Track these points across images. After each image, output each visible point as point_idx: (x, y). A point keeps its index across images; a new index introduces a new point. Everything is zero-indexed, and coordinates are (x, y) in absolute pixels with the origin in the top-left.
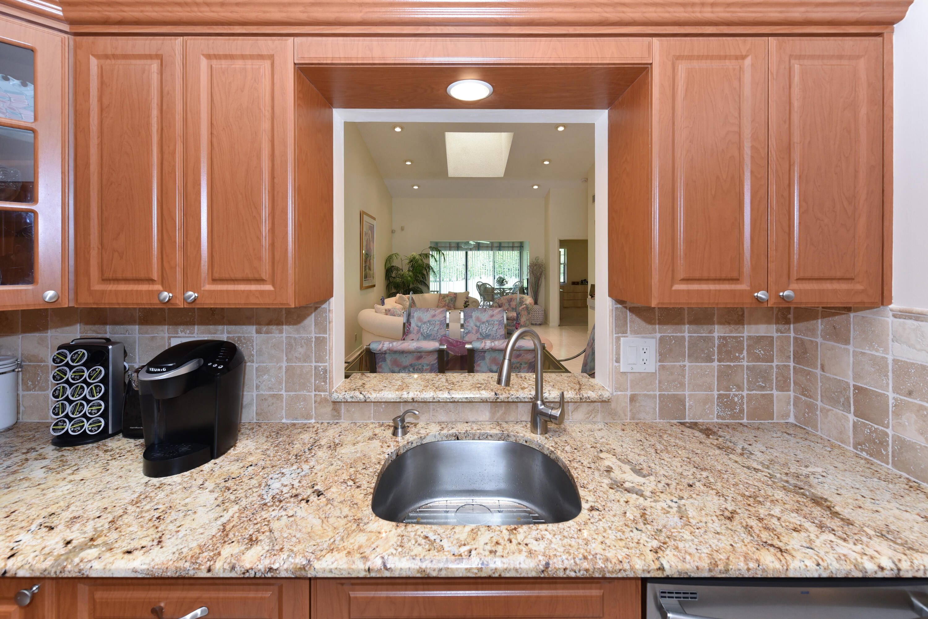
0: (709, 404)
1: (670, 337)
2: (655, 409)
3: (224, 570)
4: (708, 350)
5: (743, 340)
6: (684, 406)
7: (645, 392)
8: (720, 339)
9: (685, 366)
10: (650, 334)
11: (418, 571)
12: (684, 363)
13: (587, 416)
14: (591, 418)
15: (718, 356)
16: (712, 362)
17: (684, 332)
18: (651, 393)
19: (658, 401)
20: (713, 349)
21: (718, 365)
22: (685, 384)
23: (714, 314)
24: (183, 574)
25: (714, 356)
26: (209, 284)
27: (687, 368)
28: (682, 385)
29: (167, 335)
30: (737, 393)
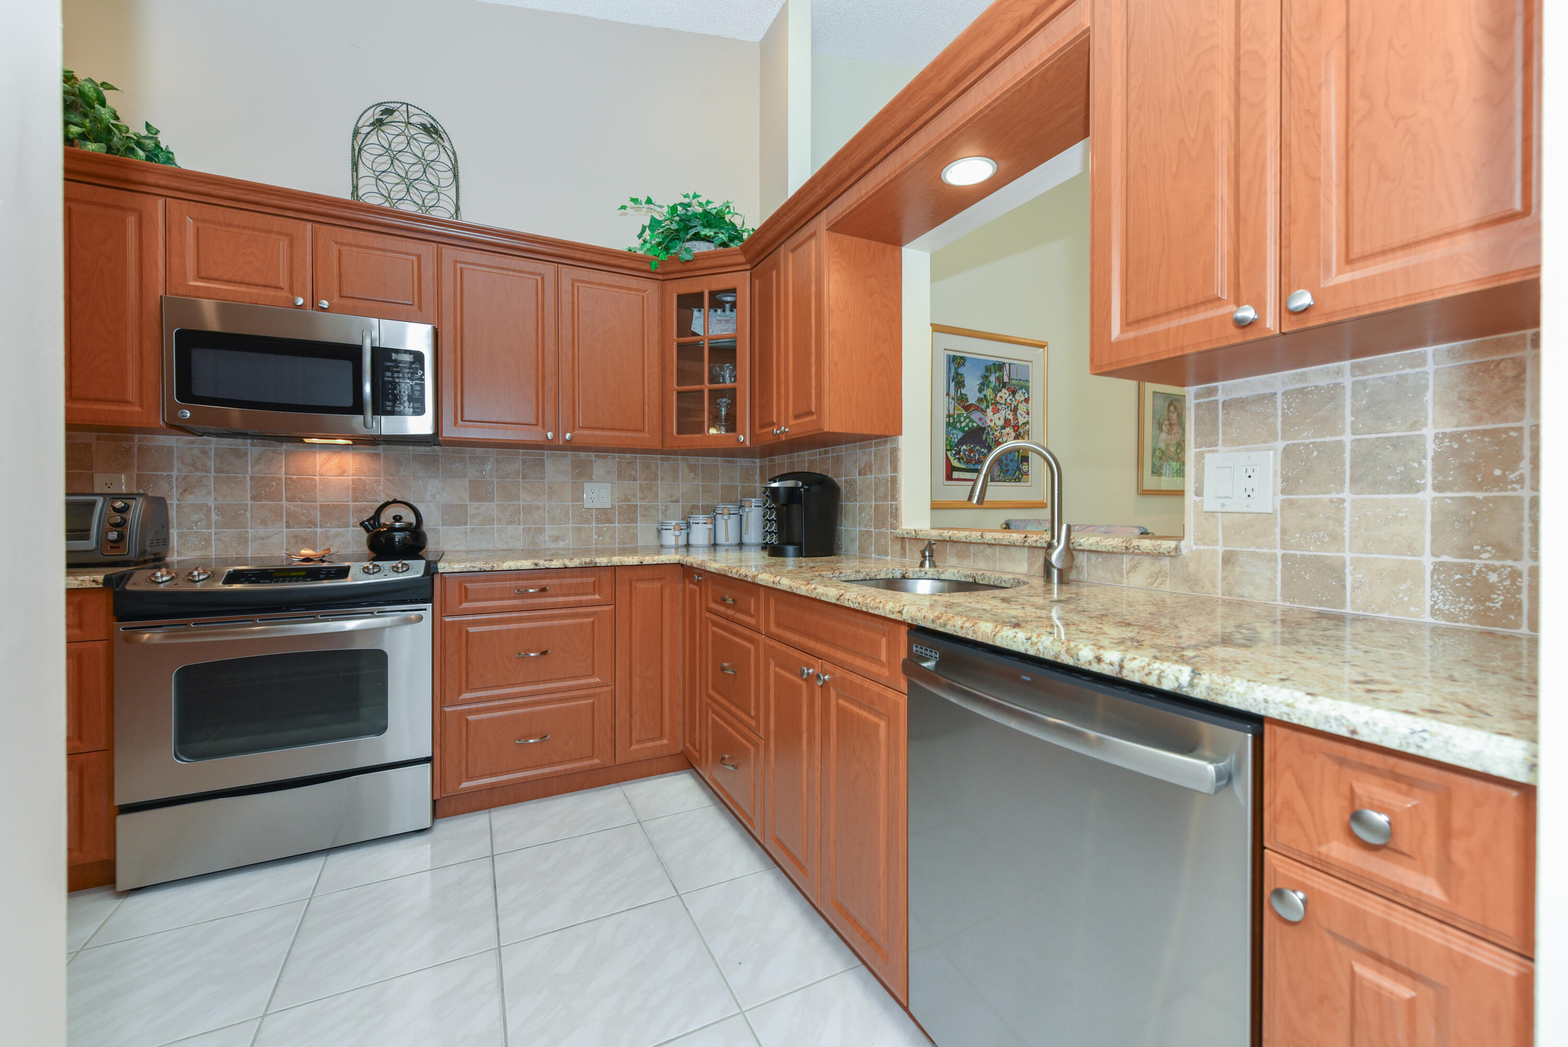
0: (1409, 583)
1: (1307, 445)
2: (1272, 581)
4: (1405, 465)
5: (1521, 437)
6: (1341, 581)
7: (1253, 549)
8: (1442, 439)
9: (1342, 501)
10: (1264, 442)
12: (1341, 496)
13: (1150, 580)
14: (1156, 584)
15: (1435, 478)
16: (1418, 491)
17: (1342, 432)
18: (1265, 550)
19: (1280, 567)
20: (1420, 463)
21: (1434, 499)
22: (1343, 538)
23: (1426, 387)
25: (1423, 477)
27: (1347, 505)
28: (1336, 538)
30: (1498, 563)
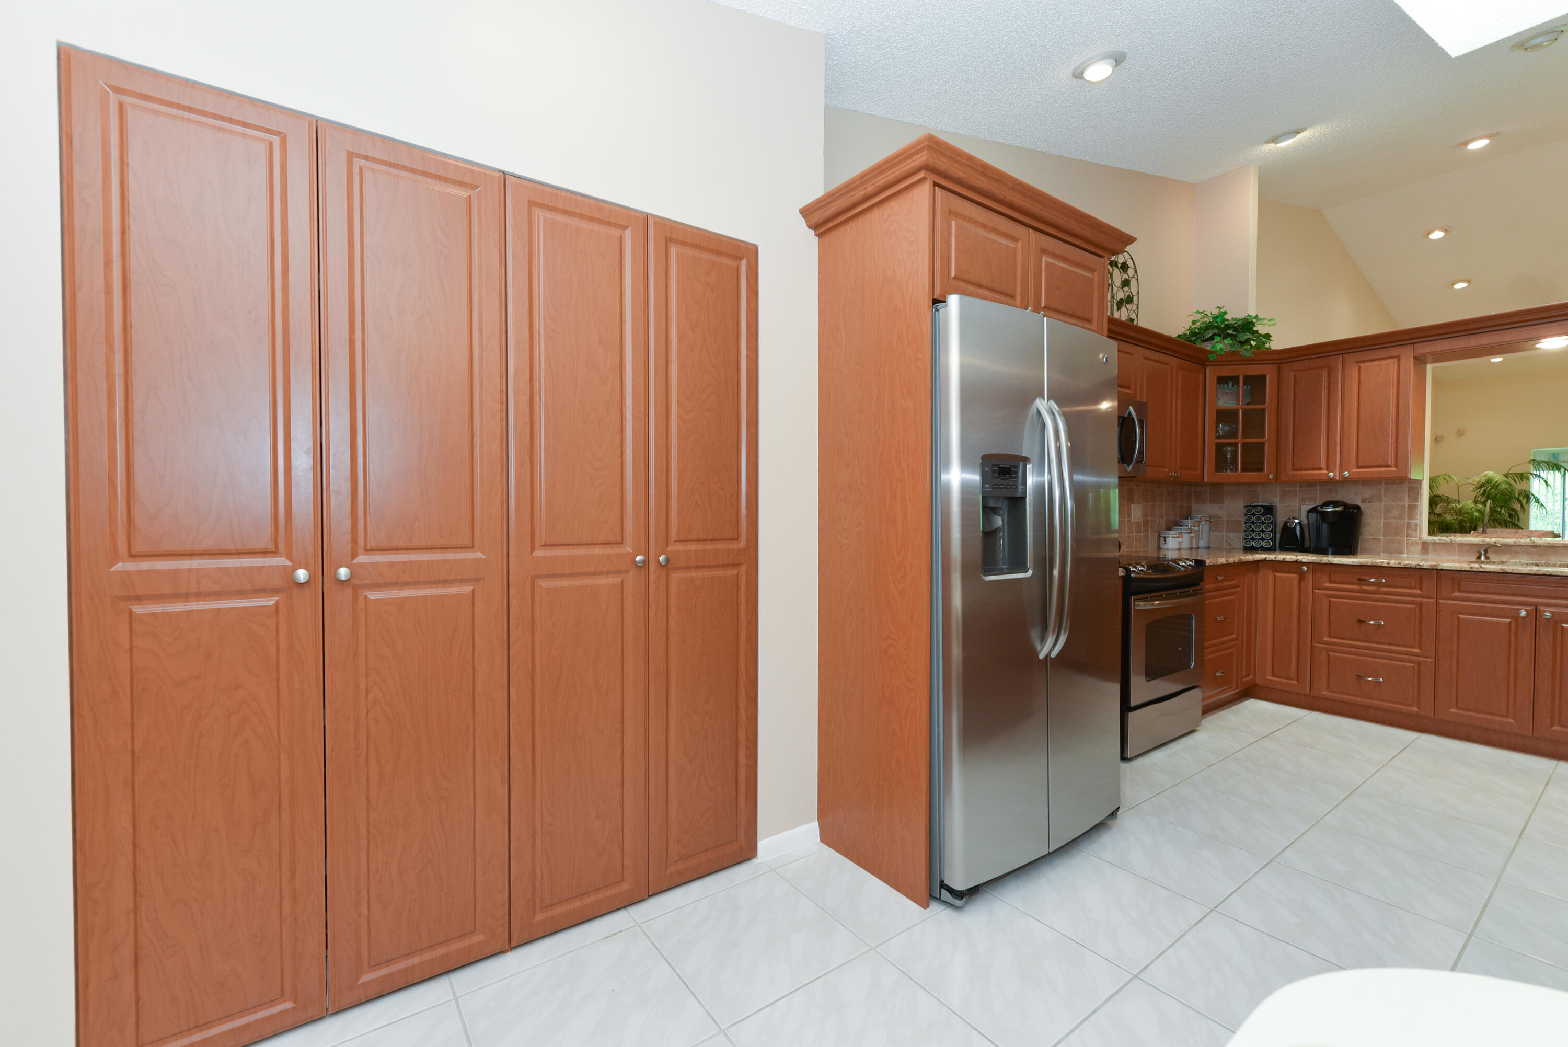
3: (1395, 564)
11: (1500, 569)
24: (1376, 564)
26: (1355, 469)
29: (1298, 504)
